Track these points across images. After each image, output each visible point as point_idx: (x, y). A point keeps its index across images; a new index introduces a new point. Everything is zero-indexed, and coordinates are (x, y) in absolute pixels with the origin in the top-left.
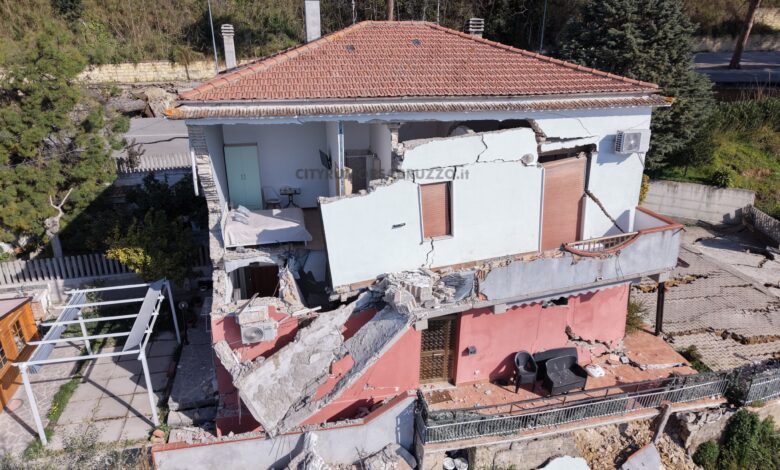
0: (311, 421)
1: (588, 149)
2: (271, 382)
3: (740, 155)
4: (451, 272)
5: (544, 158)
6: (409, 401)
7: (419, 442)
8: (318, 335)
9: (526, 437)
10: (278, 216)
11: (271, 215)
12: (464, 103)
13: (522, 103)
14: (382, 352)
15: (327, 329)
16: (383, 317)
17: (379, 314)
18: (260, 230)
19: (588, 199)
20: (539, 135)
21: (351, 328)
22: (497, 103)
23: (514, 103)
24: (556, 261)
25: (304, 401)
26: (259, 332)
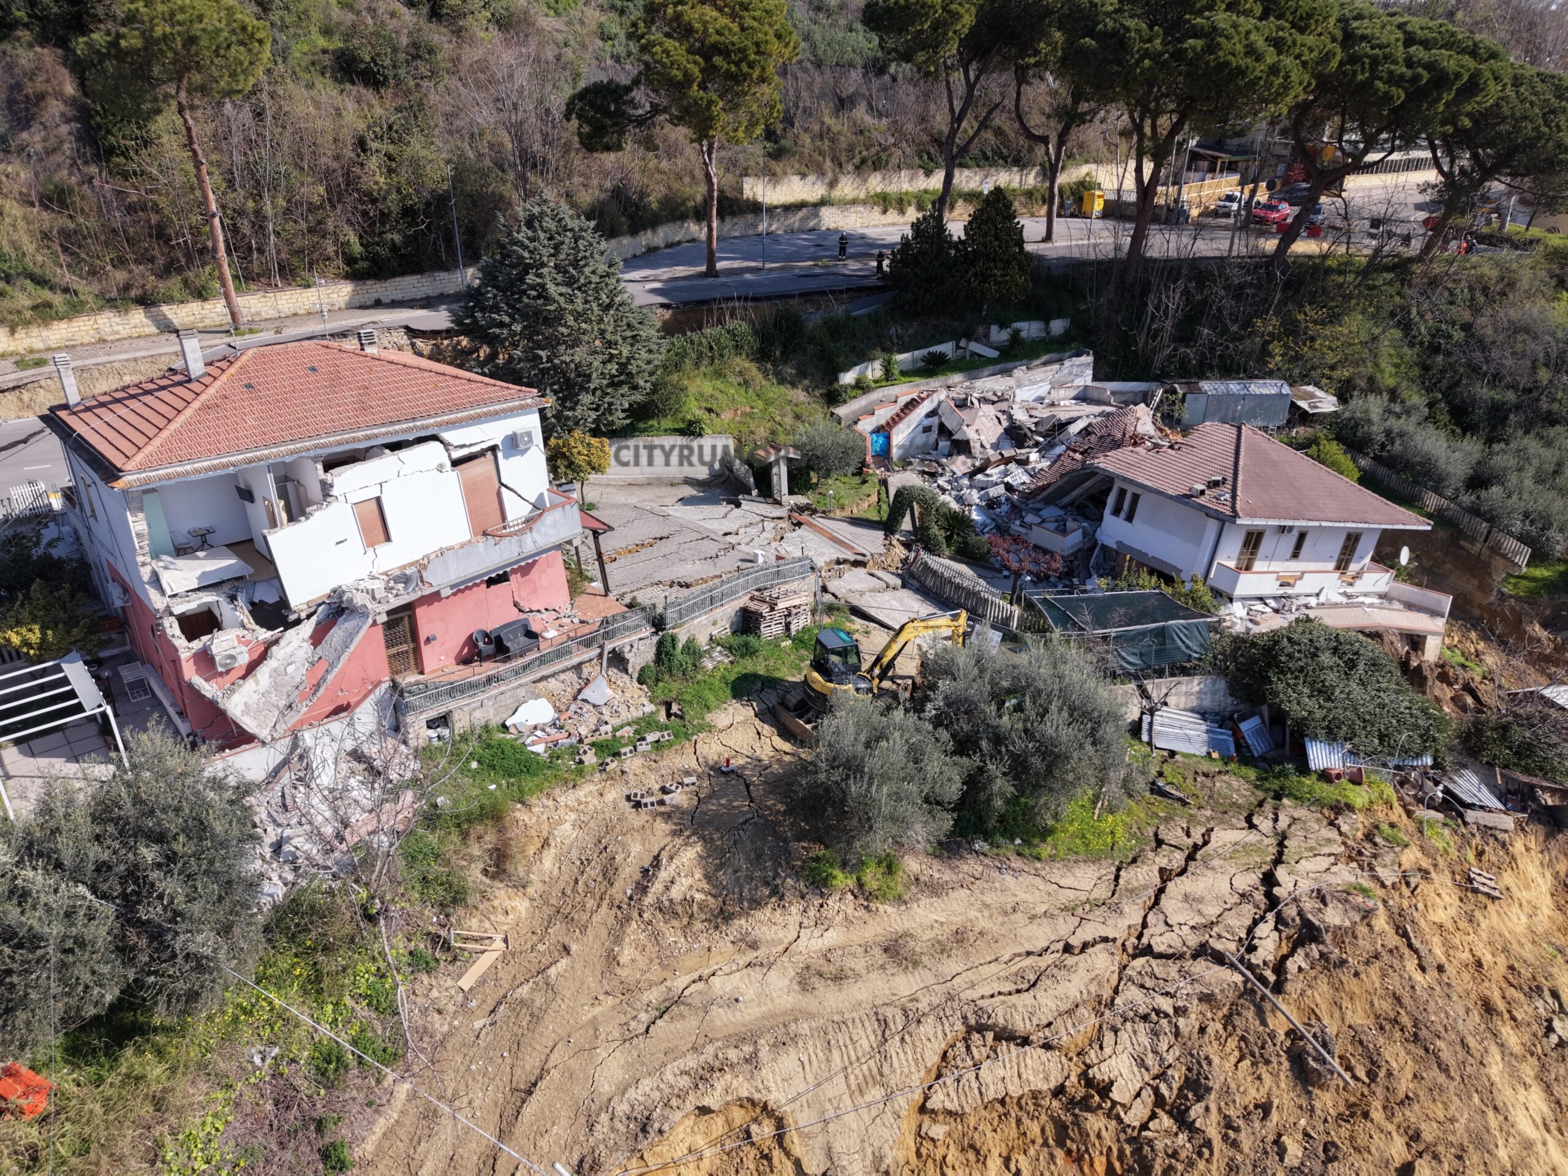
0: (301, 722)
1: (493, 449)
2: (255, 697)
3: (717, 394)
4: (398, 573)
5: (455, 463)
6: (384, 686)
7: (401, 718)
8: (289, 649)
9: (495, 692)
10: (205, 558)
11: (198, 558)
12: (375, 431)
13: (425, 422)
14: (352, 647)
15: (295, 643)
16: (345, 620)
17: (341, 619)
18: (199, 573)
19: (503, 489)
20: (446, 445)
21: (317, 639)
22: (405, 426)
23: (418, 423)
24: (482, 544)
25: (290, 706)
26: (232, 657)
